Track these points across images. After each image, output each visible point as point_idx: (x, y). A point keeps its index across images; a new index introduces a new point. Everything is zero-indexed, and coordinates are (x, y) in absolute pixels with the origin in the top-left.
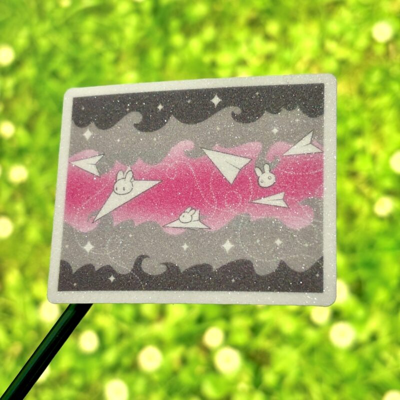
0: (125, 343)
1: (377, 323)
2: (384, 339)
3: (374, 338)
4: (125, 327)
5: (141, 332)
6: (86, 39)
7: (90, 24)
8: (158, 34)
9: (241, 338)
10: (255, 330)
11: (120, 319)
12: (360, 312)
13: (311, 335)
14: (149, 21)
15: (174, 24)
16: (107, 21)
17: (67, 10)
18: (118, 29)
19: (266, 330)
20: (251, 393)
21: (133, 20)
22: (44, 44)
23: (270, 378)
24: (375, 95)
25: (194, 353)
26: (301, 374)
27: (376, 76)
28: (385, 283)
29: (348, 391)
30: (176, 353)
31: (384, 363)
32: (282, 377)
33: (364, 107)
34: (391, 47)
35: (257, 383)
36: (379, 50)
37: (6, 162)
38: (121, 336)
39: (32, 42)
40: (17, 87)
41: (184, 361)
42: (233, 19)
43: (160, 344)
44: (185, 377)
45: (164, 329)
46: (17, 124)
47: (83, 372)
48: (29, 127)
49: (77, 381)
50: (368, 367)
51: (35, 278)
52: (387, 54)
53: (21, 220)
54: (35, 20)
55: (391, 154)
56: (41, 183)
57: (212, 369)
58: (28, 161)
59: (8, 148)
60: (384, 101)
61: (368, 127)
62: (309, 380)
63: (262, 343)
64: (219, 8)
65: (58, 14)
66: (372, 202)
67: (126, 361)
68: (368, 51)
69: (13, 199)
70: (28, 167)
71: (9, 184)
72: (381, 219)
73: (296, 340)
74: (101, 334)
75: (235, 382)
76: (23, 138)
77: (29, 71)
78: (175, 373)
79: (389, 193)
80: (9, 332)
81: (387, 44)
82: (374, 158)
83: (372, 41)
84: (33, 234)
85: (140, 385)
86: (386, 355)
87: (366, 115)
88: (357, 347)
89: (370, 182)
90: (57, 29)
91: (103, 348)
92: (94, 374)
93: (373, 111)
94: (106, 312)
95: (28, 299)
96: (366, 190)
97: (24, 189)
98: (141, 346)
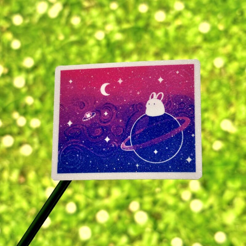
0: (90, 208)
1: (212, 200)
2: (216, 208)
3: (211, 207)
4: (90, 201)
5: (98, 203)
6: (72, 57)
7: (74, 49)
8: (109, 57)
9: (148, 206)
10: (155, 203)
11: (87, 197)
12: (205, 195)
13: (182, 206)
14: (105, 50)
15: (117, 52)
16: (83, 48)
17: (62, 41)
18: (89, 53)
19: (160, 203)
20: (152, 232)
21: (96, 49)
22: (50, 58)
23: (161, 226)
24: (214, 92)
25: (124, 214)
26: (176, 224)
27: (215, 84)
28: (216, 181)
29: (198, 232)
30: (115, 214)
31: (215, 218)
32: (167, 226)
33: (209, 98)
34: (223, 71)
35: (155, 228)
36: (217, 71)
37: (29, 117)
38: (87, 205)
39: (44, 56)
40: (35, 79)
41: (120, 218)
42: (147, 52)
43: (108, 209)
44: (120, 226)
45: (110, 202)
46: (35, 98)
47: (68, 223)
48: (41, 99)
49: (65, 227)
50: (208, 221)
51: (43, 176)
52: (221, 74)
53: (36, 146)
54: (45, 45)
55: (221, 121)
56: (47, 128)
57: (133, 221)
58: (41, 117)
59: (30, 110)
60: (218, 96)
61: (210, 107)
62: (180, 227)
63: (158, 209)
64: (140, 46)
65: (57, 43)
66: (211, 143)
67: (90, 217)
68: (212, 72)
69: (32, 136)
70: (41, 120)
71: (30, 128)
72: (215, 151)
73: (174, 208)
74: (77, 204)
75: (144, 228)
76: (38, 105)
77: (41, 71)
78: (114, 223)
79: (220, 139)
80: (29, 203)
81: (221, 69)
82: (213, 123)
83: (214, 67)
84: (43, 153)
85: (97, 229)
86: (216, 215)
87: (210, 102)
88: (203, 212)
89: (211, 134)
90: (57, 51)
91: (78, 211)
92: (74, 223)
93: (212, 100)
94: (80, 193)
95: (39, 186)
96: (209, 138)
97: (38, 131)
98: (98, 210)
